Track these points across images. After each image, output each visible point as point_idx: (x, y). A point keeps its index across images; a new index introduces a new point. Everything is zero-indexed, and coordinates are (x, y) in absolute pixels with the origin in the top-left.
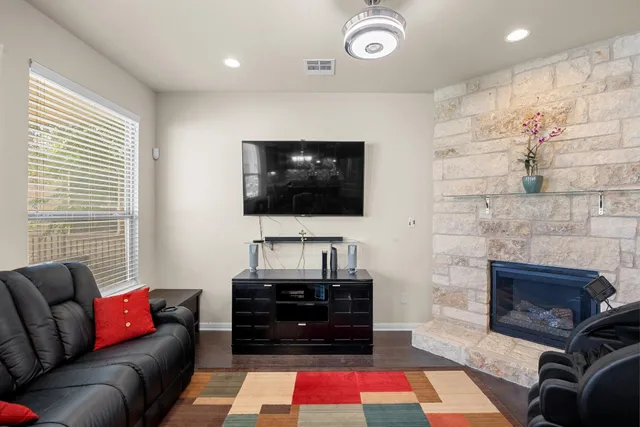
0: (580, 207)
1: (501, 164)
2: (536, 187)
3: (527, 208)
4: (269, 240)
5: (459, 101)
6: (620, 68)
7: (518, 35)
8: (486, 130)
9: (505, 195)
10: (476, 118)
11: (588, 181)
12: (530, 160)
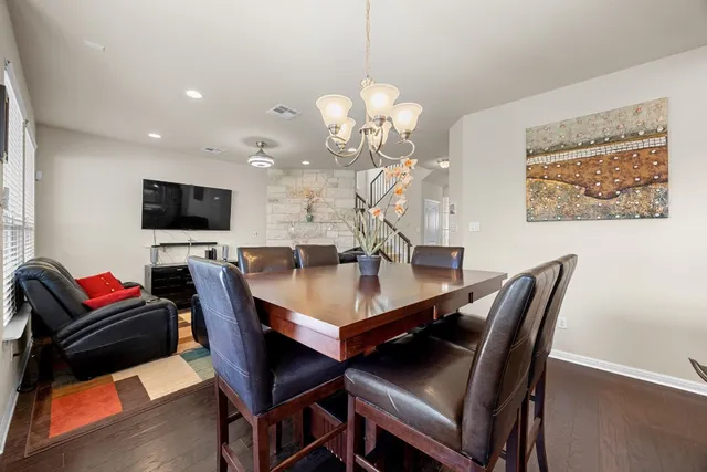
0: (324, 227)
1: (297, 208)
2: (311, 220)
3: (309, 227)
4: (163, 245)
5: (280, 178)
6: (334, 181)
7: (305, 163)
8: (294, 194)
9: (300, 222)
10: (288, 188)
11: (326, 219)
12: (309, 209)
